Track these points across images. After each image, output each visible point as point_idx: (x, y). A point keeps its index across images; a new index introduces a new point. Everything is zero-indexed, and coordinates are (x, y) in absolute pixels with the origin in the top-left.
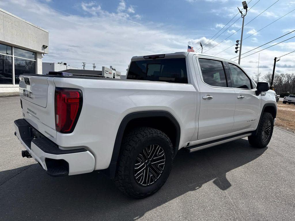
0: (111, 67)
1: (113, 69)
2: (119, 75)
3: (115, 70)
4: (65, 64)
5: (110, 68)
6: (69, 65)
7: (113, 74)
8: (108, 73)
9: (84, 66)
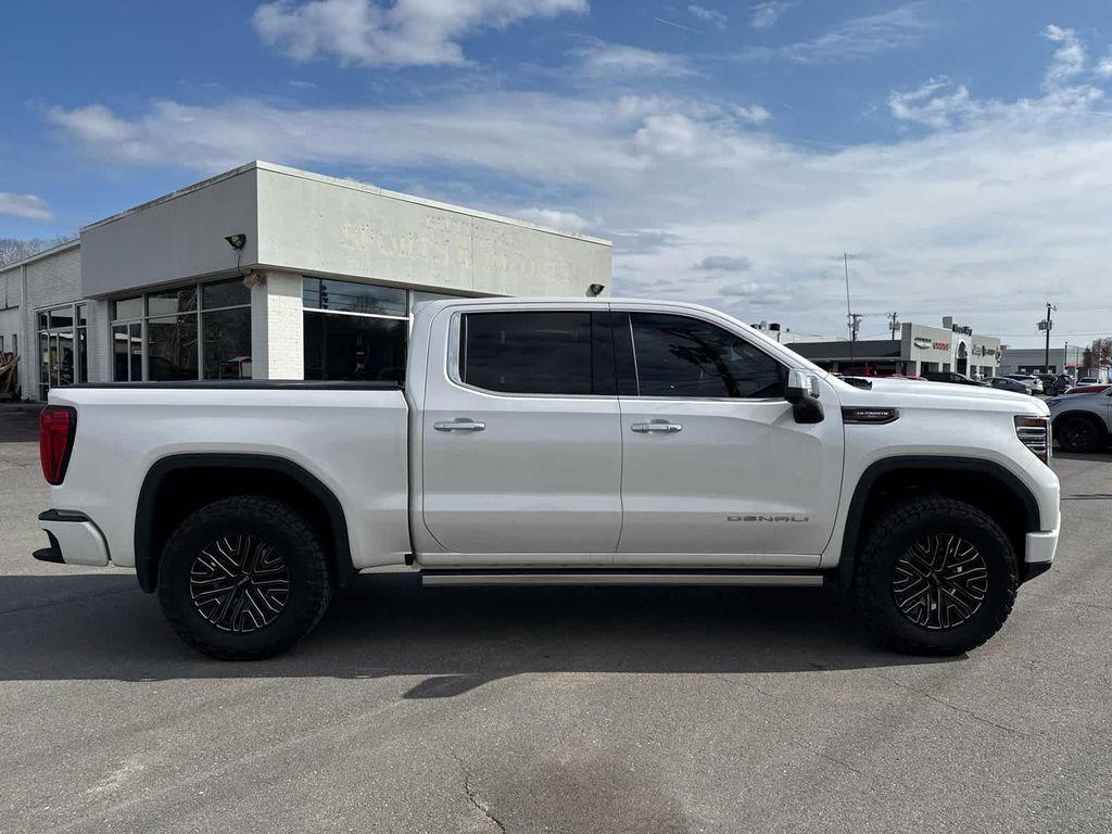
0: (947, 321)
1: (955, 329)
2: (991, 352)
3: (966, 331)
4: (775, 327)
5: (941, 327)
6: (788, 330)
7: (954, 348)
8: (928, 345)
9: (855, 326)
